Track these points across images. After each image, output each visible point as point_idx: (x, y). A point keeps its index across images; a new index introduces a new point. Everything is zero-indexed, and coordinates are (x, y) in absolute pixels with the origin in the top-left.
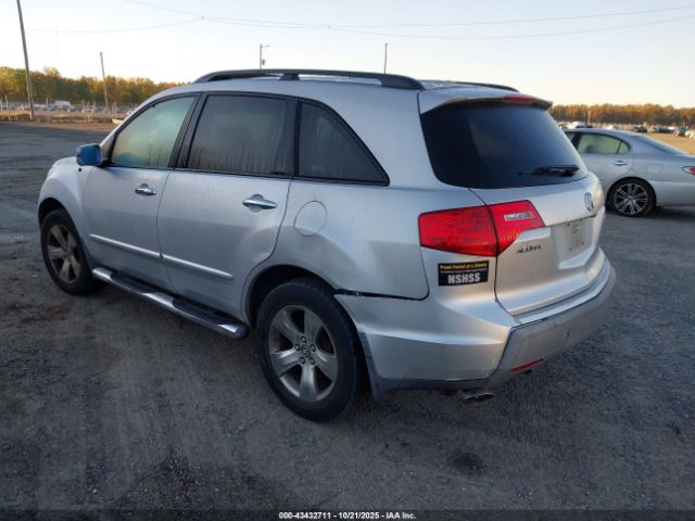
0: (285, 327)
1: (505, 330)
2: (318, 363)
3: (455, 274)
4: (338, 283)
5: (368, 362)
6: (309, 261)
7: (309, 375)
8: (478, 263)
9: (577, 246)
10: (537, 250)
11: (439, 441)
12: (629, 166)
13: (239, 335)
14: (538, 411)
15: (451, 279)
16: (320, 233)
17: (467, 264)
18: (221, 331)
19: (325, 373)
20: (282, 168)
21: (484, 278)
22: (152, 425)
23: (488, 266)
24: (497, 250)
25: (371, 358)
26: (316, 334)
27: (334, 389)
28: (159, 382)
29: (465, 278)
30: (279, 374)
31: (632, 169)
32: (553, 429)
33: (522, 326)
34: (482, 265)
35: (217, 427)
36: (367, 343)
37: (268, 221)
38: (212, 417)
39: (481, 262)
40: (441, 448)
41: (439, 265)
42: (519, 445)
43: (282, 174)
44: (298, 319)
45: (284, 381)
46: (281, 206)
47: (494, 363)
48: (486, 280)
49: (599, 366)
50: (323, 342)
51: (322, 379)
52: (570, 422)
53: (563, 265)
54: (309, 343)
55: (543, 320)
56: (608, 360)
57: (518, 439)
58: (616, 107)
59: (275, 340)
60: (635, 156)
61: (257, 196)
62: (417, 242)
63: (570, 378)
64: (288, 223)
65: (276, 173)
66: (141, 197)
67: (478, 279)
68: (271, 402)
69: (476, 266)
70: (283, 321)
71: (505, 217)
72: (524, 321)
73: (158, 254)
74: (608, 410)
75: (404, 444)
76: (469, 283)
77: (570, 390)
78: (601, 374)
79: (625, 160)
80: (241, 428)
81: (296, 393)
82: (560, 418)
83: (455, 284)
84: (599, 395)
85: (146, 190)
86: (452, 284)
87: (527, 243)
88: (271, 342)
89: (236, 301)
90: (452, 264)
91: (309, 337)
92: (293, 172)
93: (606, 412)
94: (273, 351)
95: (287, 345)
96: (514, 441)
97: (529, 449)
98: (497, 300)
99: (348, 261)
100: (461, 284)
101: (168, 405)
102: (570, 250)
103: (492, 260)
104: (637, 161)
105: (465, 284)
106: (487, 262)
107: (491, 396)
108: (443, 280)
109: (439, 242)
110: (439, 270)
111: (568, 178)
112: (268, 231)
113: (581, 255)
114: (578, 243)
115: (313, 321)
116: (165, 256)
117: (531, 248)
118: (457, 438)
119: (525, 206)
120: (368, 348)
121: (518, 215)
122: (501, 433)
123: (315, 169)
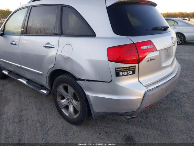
0: (62, 92)
1: (143, 93)
2: (74, 105)
3: (122, 72)
4: (78, 76)
5: (90, 106)
6: (67, 67)
7: (71, 109)
8: (131, 67)
9: (168, 57)
10: (154, 60)
11: (119, 131)
12: (177, 29)
13: (47, 94)
14: (154, 116)
15: (121, 74)
16: (70, 57)
17: (127, 67)
18: (42, 93)
19: (76, 109)
20: (56, 32)
21: (134, 72)
22: (15, 129)
23: (135, 68)
24: (139, 61)
25: (91, 105)
26: (72, 94)
27: (79, 115)
28: (21, 111)
29: (126, 73)
30: (61, 108)
31: (178, 30)
32: (159, 123)
33: (149, 90)
34: (133, 68)
35: (39, 129)
36: (89, 99)
37: (52, 53)
38: (38, 124)
39: (133, 67)
40: (119, 134)
41: (116, 68)
42: (148, 131)
43: (57, 34)
44: (66, 89)
45: (63, 110)
46: (56, 47)
47: (139, 105)
48: (135, 73)
49: (173, 97)
50: (75, 97)
51: (75, 111)
52: (166, 120)
53: (164, 65)
54: (70, 97)
55: (157, 87)
56: (176, 94)
57: (147, 128)
58: (170, 13)
59: (59, 96)
60: (179, 26)
61: (48, 43)
62: (107, 59)
63: (164, 102)
64: (59, 53)
65: (55, 34)
66: (13, 46)
67: (132, 73)
68: (59, 117)
69: (130, 68)
70: (61, 89)
71: (142, 47)
72: (150, 88)
73: (20, 66)
74: (178, 114)
75: (106, 133)
76: (128, 75)
77: (164, 107)
78: (175, 100)
79: (176, 27)
80: (47, 129)
81: (67, 115)
82: (162, 119)
83: (123, 76)
84: (175, 108)
85: (14, 43)
86: (121, 76)
87: (150, 58)
88: (57, 97)
89: (45, 82)
90: (121, 68)
91: (70, 95)
92: (60, 33)
93: (178, 115)
94: (59, 100)
95: (63, 98)
96: (146, 129)
97: (151, 132)
98: (139, 81)
99: (81, 67)
100: (125, 75)
101: (23, 120)
102: (166, 59)
103: (137, 65)
104: (180, 27)
105: (126, 75)
106: (135, 66)
107: (138, 117)
108: (117, 74)
109: (115, 59)
110: (116, 70)
111: (165, 31)
112: (52, 56)
113: (170, 60)
114: (168, 56)
115: (71, 89)
116: (22, 66)
117: (152, 60)
118: (125, 129)
119: (149, 43)
120: (90, 101)
121: (147, 46)
122: (141, 126)
123: (68, 32)
